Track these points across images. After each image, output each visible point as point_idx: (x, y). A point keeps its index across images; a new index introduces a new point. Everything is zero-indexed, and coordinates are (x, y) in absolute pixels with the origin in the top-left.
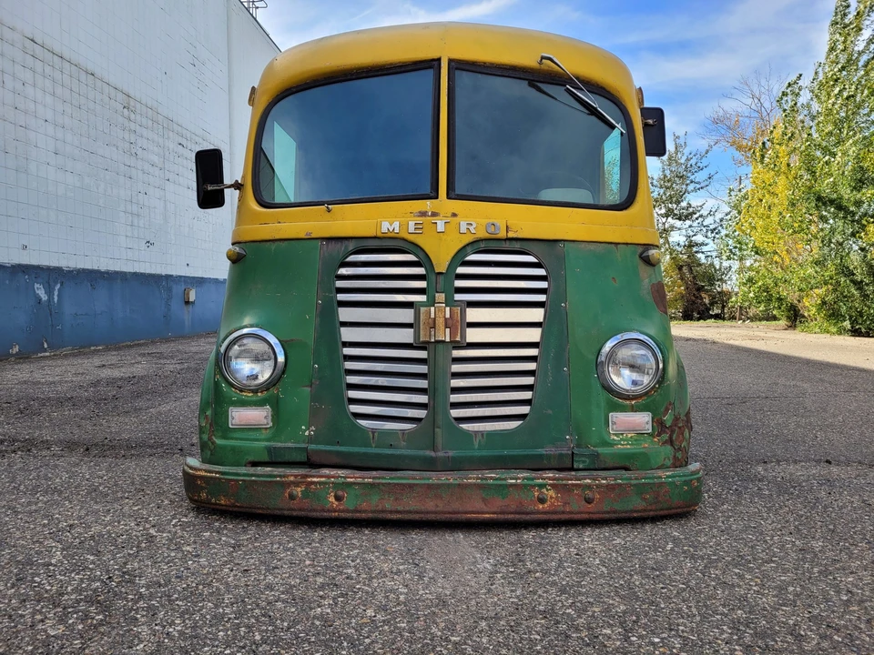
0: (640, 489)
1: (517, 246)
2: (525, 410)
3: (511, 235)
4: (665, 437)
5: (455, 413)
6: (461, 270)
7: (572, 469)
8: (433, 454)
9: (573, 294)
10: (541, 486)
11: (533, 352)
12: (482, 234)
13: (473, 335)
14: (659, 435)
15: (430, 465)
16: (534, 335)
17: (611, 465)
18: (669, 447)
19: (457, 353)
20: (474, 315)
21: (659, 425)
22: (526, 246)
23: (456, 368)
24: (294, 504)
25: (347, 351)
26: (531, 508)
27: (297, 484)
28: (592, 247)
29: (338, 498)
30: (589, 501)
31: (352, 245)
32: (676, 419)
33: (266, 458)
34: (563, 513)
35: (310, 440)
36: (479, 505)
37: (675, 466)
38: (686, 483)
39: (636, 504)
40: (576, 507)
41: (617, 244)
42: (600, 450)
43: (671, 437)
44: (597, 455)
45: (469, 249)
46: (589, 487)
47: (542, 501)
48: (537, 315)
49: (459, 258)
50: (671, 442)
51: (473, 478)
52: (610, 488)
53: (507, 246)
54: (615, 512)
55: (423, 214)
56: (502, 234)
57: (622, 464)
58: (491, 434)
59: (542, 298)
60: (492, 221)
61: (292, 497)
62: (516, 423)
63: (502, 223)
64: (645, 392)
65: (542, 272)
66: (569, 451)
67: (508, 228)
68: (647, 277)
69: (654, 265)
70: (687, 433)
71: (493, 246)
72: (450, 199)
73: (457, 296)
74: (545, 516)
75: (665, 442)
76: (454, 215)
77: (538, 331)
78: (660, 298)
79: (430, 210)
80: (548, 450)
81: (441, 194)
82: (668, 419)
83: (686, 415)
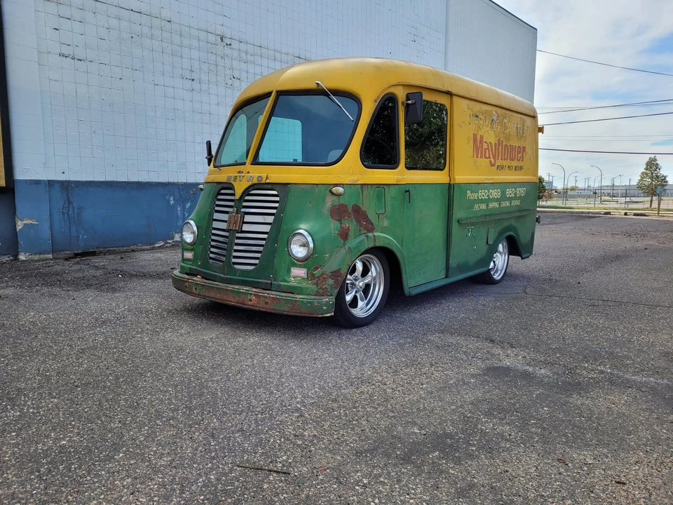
0: (286, 301)
1: (270, 187)
2: (257, 262)
3: (268, 181)
4: (314, 281)
5: (234, 260)
6: (247, 198)
7: (270, 290)
8: (223, 276)
9: (288, 209)
10: (251, 294)
11: (265, 236)
12: (255, 181)
13: (245, 227)
14: (311, 280)
15: (222, 280)
16: (267, 228)
17: (285, 291)
18: (315, 286)
19: (238, 235)
20: (248, 218)
21: (311, 276)
22: (274, 186)
23: (237, 241)
25: (214, 232)
26: (246, 303)
28: (303, 186)
29: (196, 289)
30: (266, 303)
31: (221, 186)
32: (323, 274)
33: (188, 272)
34: (257, 306)
35: (199, 266)
36: (231, 299)
37: (316, 295)
38: (309, 303)
39: (285, 308)
40: (261, 305)
41: (317, 184)
42: (282, 283)
43: (317, 281)
44: (280, 285)
45: (250, 189)
46: (266, 297)
47: (251, 300)
48: (270, 219)
49: (246, 192)
50: (317, 284)
51: (230, 287)
52: (274, 298)
53: (266, 186)
54: (276, 310)
55: (239, 172)
56: (263, 181)
57: (290, 291)
58: (243, 271)
59: (274, 211)
60: (260, 175)
62: (253, 267)
63: (264, 176)
64: (306, 259)
65: (277, 199)
66: (270, 282)
67: (267, 178)
68: (330, 201)
69: (339, 195)
70: (331, 282)
71: (260, 186)
72: (251, 164)
73: (243, 210)
74: (250, 307)
75: (314, 284)
76: (248, 172)
77: (269, 227)
78: (339, 212)
79: (241, 170)
80: (263, 281)
81: (247, 164)
82: (317, 273)
83: (332, 272)
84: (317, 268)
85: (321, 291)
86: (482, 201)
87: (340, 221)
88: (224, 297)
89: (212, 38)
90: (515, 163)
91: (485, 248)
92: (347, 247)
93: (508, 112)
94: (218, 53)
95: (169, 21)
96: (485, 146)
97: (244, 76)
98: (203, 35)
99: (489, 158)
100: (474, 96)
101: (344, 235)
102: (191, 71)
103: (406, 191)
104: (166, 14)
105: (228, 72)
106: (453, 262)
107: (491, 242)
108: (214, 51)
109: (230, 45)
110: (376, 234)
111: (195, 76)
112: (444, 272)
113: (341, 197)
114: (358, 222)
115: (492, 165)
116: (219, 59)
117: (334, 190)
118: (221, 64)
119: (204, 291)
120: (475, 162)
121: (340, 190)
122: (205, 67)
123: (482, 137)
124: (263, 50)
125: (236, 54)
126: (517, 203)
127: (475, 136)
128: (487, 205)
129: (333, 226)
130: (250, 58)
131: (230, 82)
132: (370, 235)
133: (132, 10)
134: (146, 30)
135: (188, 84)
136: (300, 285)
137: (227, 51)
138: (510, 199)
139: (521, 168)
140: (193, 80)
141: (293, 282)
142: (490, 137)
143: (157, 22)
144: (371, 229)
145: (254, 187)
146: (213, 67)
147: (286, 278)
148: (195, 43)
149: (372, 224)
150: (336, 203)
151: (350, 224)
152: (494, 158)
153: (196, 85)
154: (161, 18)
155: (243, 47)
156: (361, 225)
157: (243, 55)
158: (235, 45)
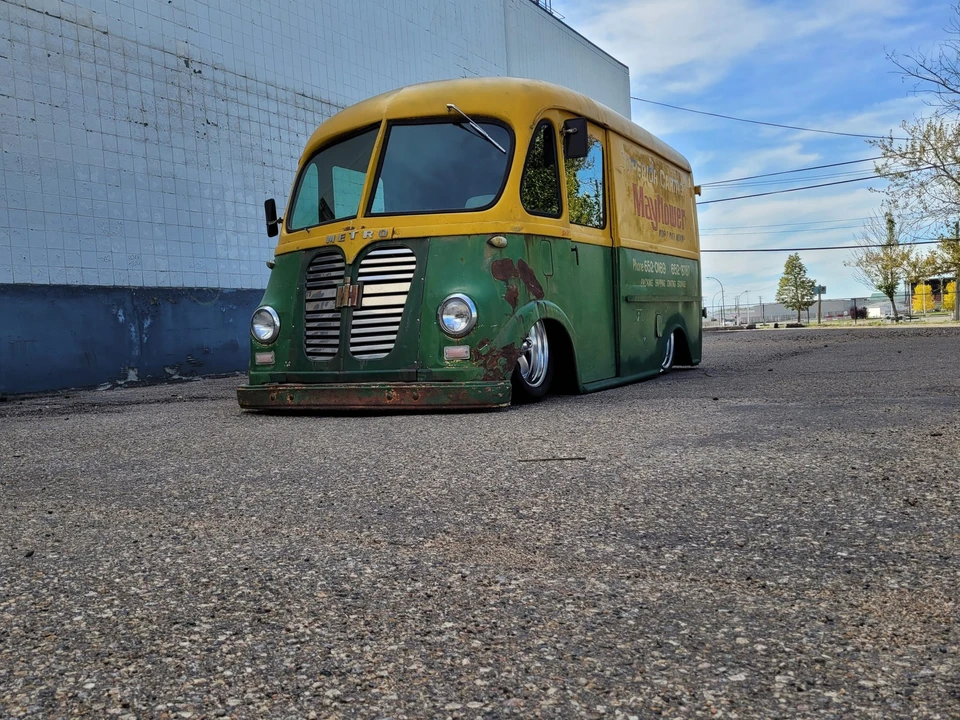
0: (446, 391)
1: (399, 243)
2: (391, 346)
3: (395, 236)
4: (481, 362)
5: (353, 349)
6: (364, 262)
7: (417, 381)
8: (337, 373)
9: (430, 271)
10: (389, 389)
11: (400, 310)
12: (377, 237)
13: (366, 302)
14: (476, 360)
15: (337, 379)
16: (402, 299)
17: (439, 378)
18: (482, 368)
19: (356, 313)
20: (368, 289)
21: (475, 355)
22: (405, 243)
23: (355, 322)
24: (273, 403)
25: (309, 316)
26: (382, 402)
27: (274, 391)
28: (450, 239)
29: (291, 398)
30: (416, 398)
31: (315, 253)
32: (492, 350)
34: (400, 405)
35: (289, 369)
36: (357, 401)
37: (484, 380)
38: (479, 389)
39: (444, 400)
40: (408, 402)
41: (469, 235)
42: (433, 370)
43: (485, 362)
44: (431, 372)
45: (369, 249)
46: (414, 389)
47: (389, 398)
48: (406, 287)
49: (363, 253)
50: (484, 365)
51: (353, 386)
52: (426, 390)
53: (393, 244)
54: (431, 405)
55: (348, 229)
56: (389, 236)
57: (447, 379)
58: (370, 361)
59: (410, 276)
60: (382, 229)
61: (273, 399)
62: (386, 354)
63: (389, 230)
64: (467, 332)
65: (413, 259)
66: (414, 370)
67: (394, 232)
68: (489, 256)
69: (500, 247)
70: (503, 360)
71: (384, 245)
72: (365, 217)
73: (360, 279)
74: (390, 407)
75: (481, 365)
76: (363, 227)
77: (405, 297)
78: (502, 269)
79: (351, 226)
80: (402, 370)
81: (359, 215)
82: (484, 350)
83: (503, 348)
84: (483, 344)
85: (491, 374)
86: (647, 276)
87: (506, 281)
88: (344, 401)
89: (172, 61)
90: (676, 231)
91: (654, 341)
92: (518, 314)
93: (662, 161)
94: (183, 84)
95: (105, 33)
96: (646, 202)
97: (223, 120)
98: (157, 56)
99: (650, 218)
100: (628, 134)
101: (513, 300)
102: (143, 110)
103: (573, 250)
104: (99, 20)
105: (199, 114)
106: (624, 356)
107: (660, 334)
108: (176, 81)
109: (200, 72)
110: (547, 302)
111: (150, 119)
112: (614, 369)
113: (503, 250)
114: (526, 283)
115: (655, 229)
116: (184, 93)
117: (495, 240)
118: (188, 102)
119: (307, 398)
120: (638, 222)
121: (503, 240)
122: (163, 105)
123: (641, 189)
124: (250, 82)
125: (208, 86)
126: (681, 284)
127: (635, 186)
128: (654, 282)
129: (499, 287)
130: (232, 94)
131: (202, 130)
132: (541, 302)
133: (47, 13)
134: (70, 45)
135: (139, 131)
136: (461, 369)
137: (196, 81)
138: (676, 278)
139: (682, 238)
140: (146, 125)
141: (450, 367)
142: (649, 191)
143: (86, 33)
144: (540, 295)
145: (374, 245)
146: (175, 106)
147: (439, 362)
148: (146, 68)
149: (541, 289)
150: (498, 258)
151: (518, 285)
152: (656, 219)
153: (150, 132)
154: (93, 28)
155: (219, 76)
156: (530, 288)
157: (220, 88)
158: (207, 72)
